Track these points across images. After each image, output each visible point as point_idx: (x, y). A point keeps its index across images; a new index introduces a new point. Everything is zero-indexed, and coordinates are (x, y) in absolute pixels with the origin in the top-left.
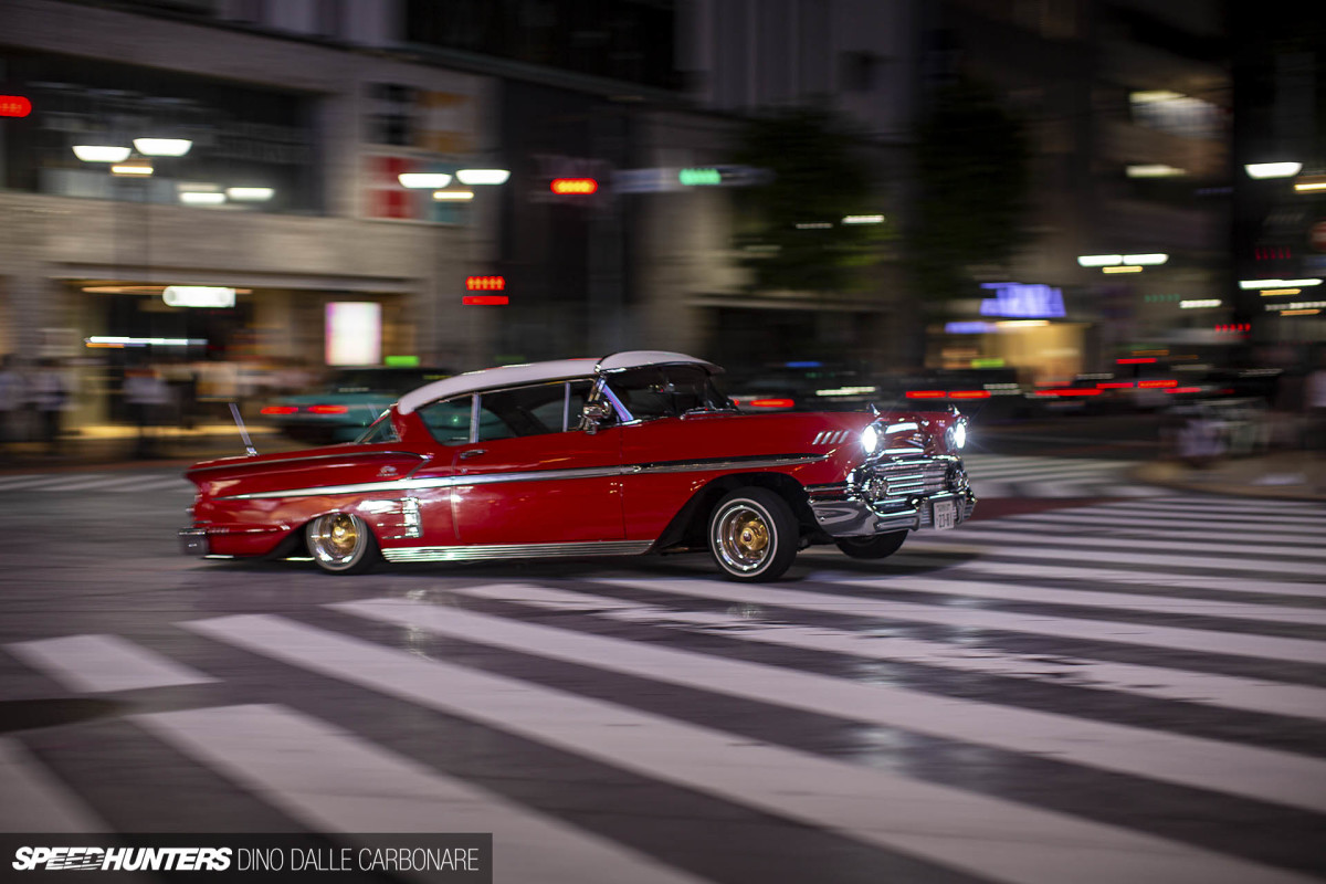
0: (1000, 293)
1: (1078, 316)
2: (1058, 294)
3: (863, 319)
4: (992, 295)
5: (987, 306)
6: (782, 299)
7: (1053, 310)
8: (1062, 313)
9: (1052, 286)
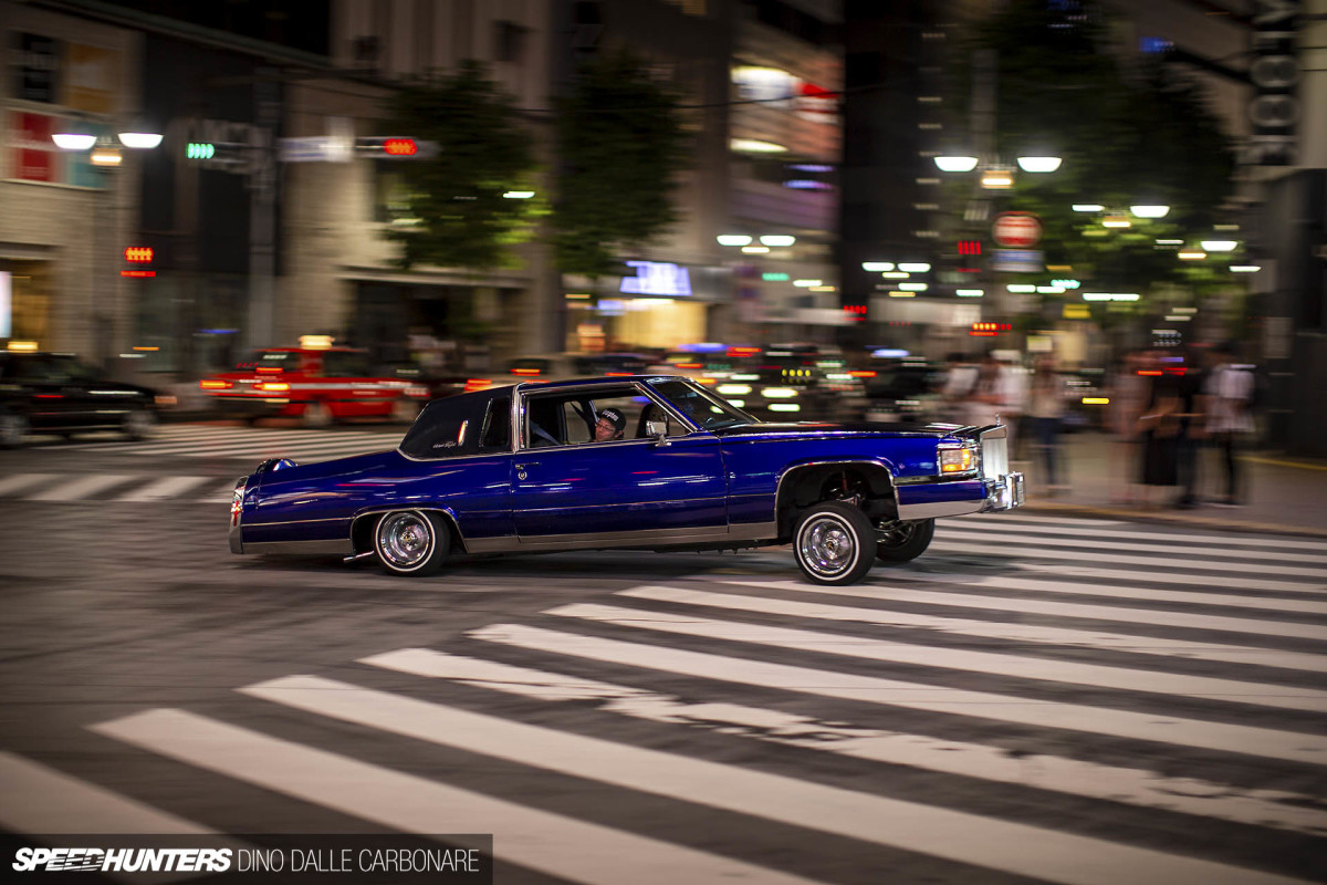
0: (640, 272)
1: (700, 295)
2: (684, 273)
3: (507, 295)
4: (633, 273)
5: (628, 285)
6: (431, 274)
7: (679, 288)
8: (687, 292)
9: (679, 265)
